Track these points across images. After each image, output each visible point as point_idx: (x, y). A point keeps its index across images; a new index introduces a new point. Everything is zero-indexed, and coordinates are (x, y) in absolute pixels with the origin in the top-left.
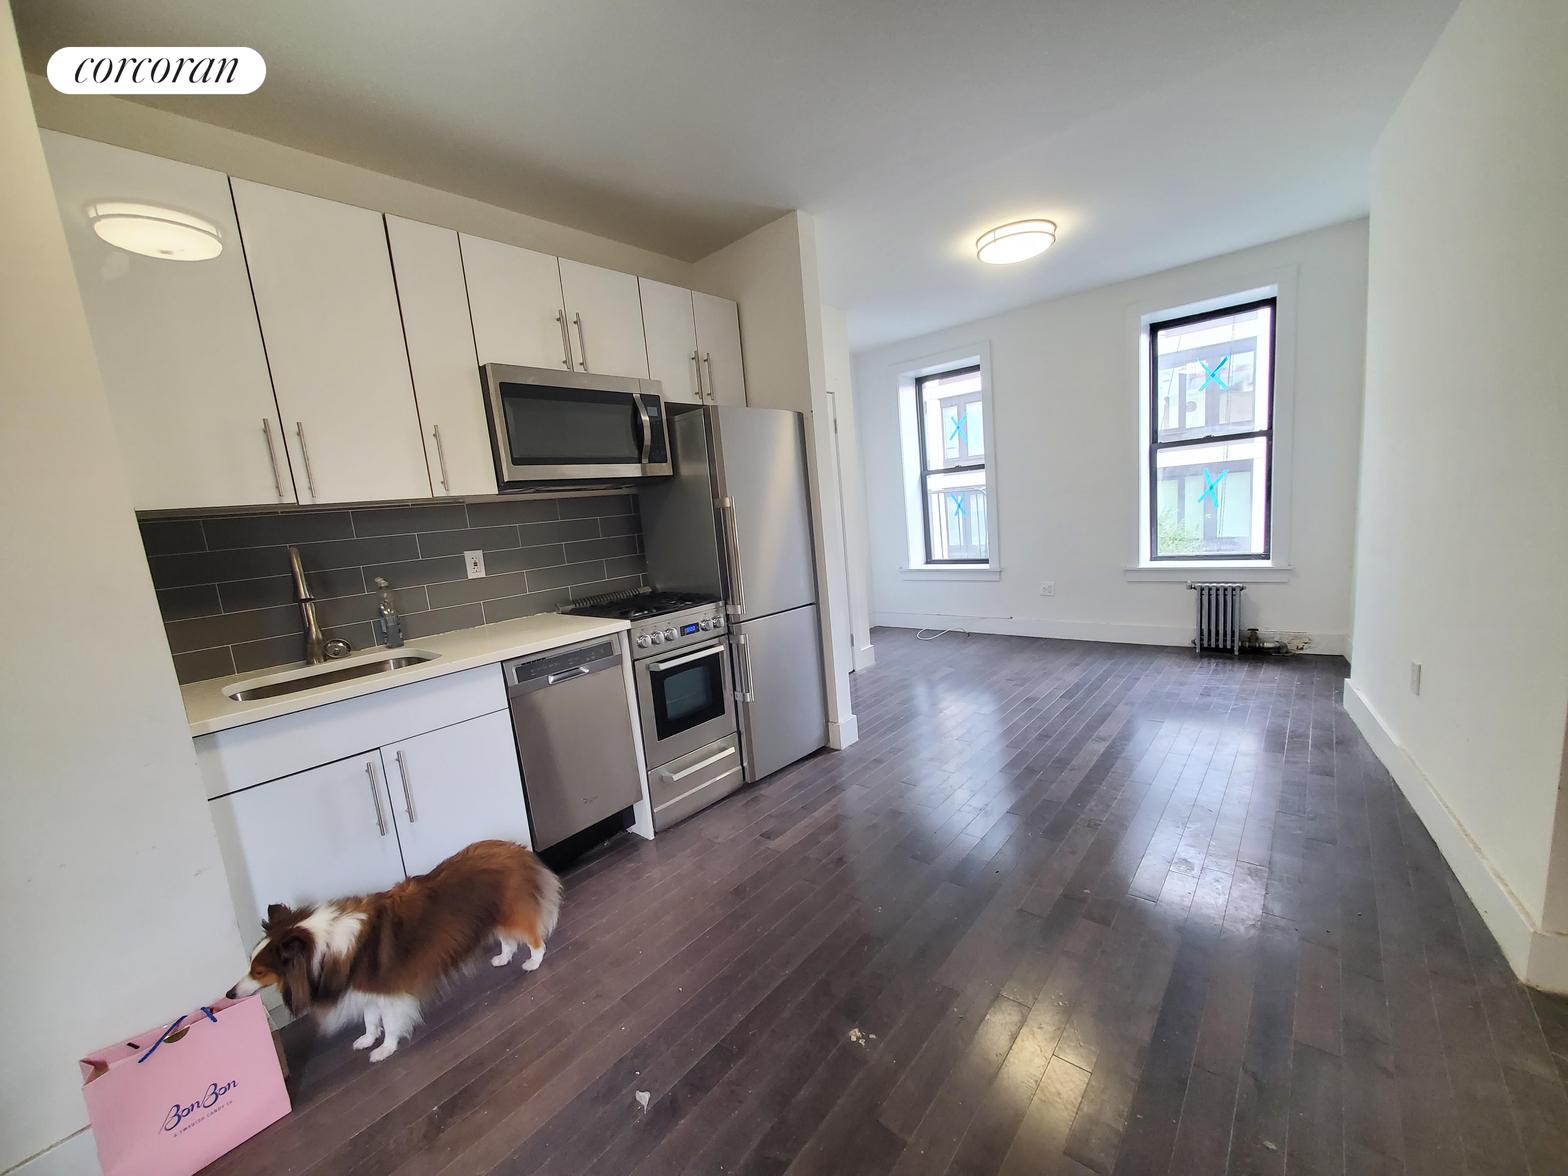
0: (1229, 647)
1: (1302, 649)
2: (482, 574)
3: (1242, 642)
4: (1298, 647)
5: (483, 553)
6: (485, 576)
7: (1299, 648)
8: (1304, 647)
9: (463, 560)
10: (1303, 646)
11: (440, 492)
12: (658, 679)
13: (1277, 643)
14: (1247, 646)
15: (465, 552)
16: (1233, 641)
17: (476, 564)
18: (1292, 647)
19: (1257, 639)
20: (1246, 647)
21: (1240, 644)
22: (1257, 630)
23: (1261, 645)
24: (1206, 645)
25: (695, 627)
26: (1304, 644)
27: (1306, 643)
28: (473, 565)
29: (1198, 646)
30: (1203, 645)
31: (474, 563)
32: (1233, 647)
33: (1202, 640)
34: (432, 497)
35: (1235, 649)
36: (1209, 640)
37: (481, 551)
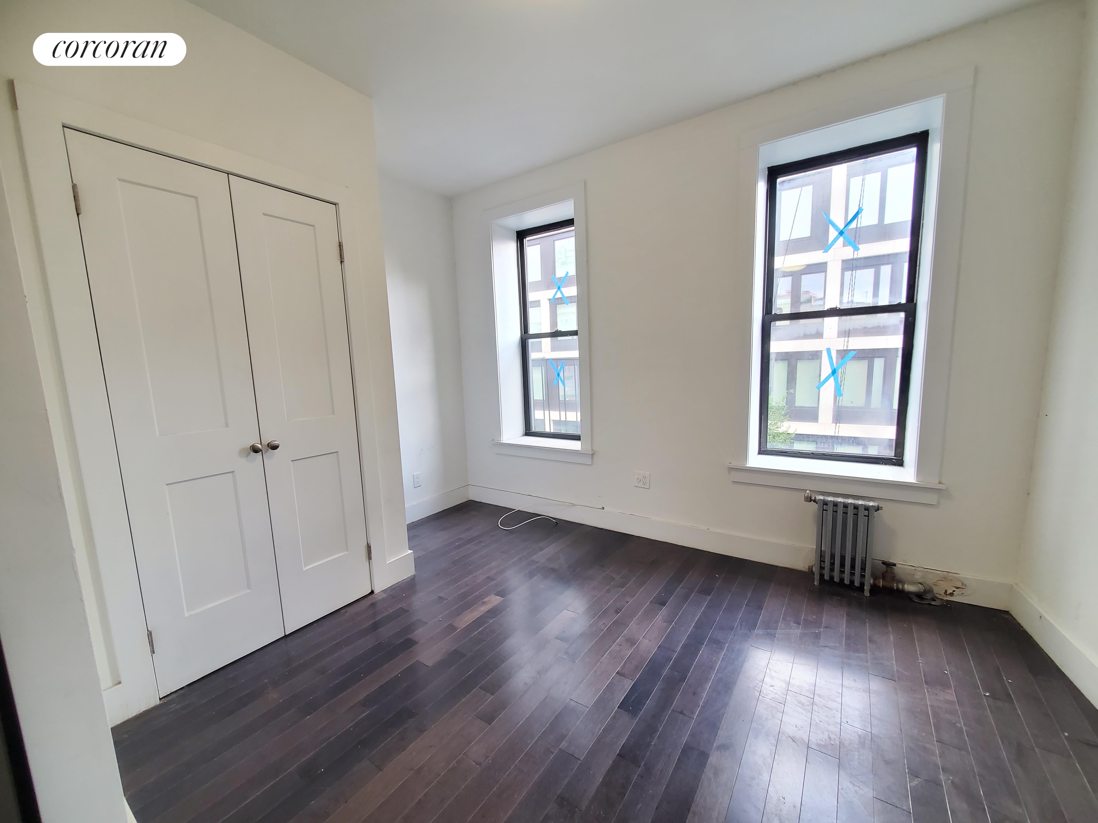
0: (857, 584)
1: (952, 594)
3: (875, 579)
4: (946, 591)
7: (948, 593)
8: (954, 593)
10: (954, 591)
13: (920, 585)
14: (881, 585)
16: (863, 576)
18: (939, 591)
19: (894, 578)
20: (879, 586)
21: (872, 582)
22: (895, 565)
23: (900, 586)
24: (827, 577)
26: (954, 589)
27: (957, 588)
29: (817, 577)
30: (823, 575)
32: (862, 585)
33: (822, 568)
35: (865, 588)
36: (832, 570)
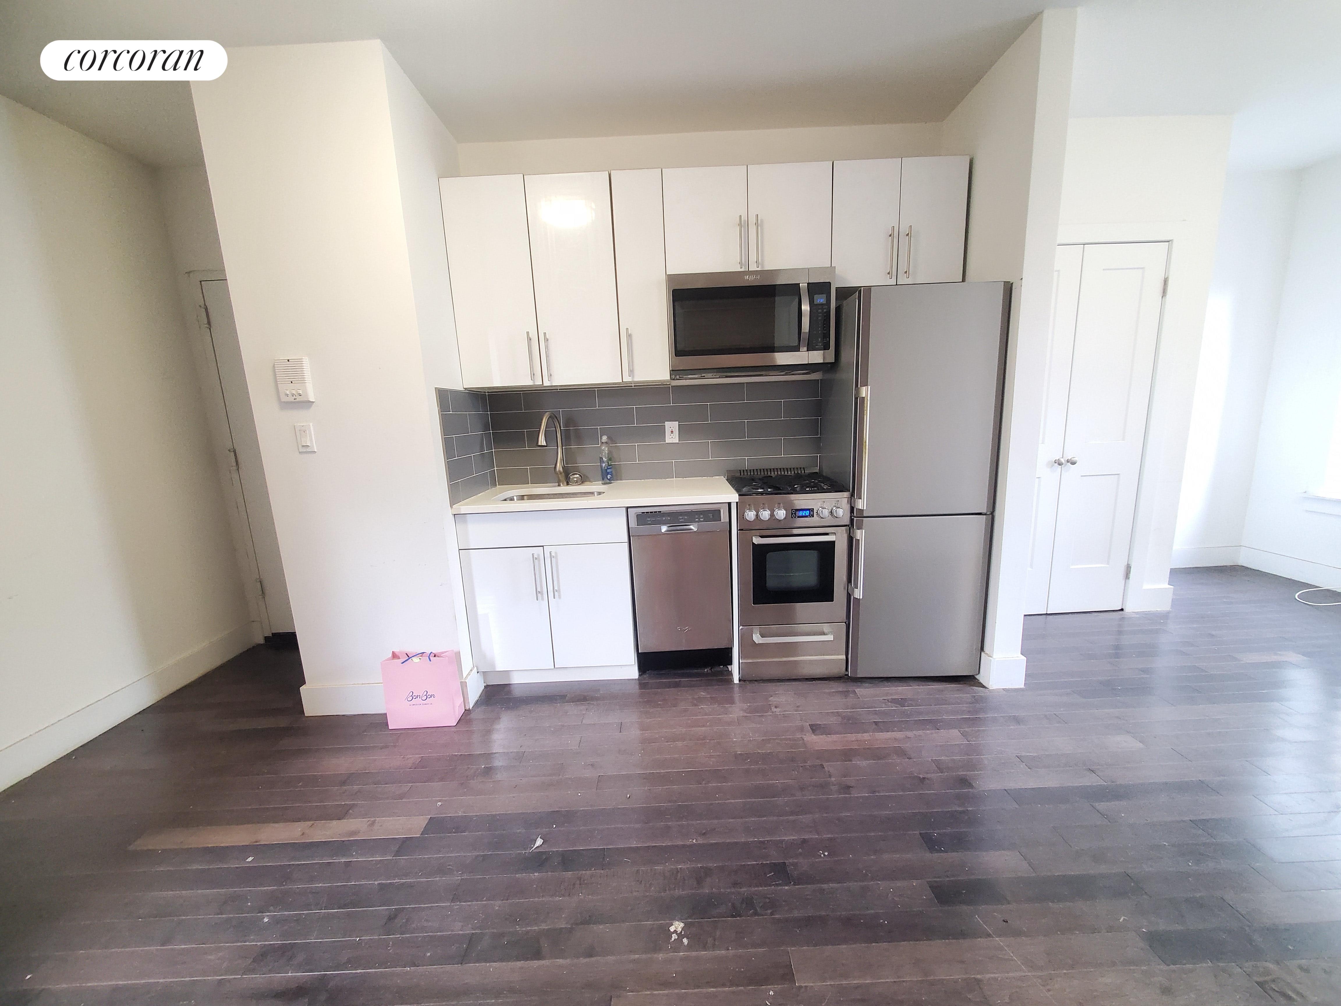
2: (676, 440)
5: (679, 425)
6: (678, 442)
9: (663, 428)
11: (627, 379)
12: (760, 553)
15: (666, 422)
17: (672, 432)
25: (808, 512)
28: (671, 432)
31: (671, 431)
34: (621, 381)
37: (678, 422)
